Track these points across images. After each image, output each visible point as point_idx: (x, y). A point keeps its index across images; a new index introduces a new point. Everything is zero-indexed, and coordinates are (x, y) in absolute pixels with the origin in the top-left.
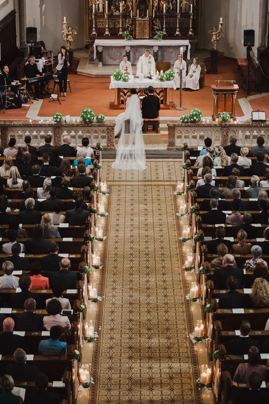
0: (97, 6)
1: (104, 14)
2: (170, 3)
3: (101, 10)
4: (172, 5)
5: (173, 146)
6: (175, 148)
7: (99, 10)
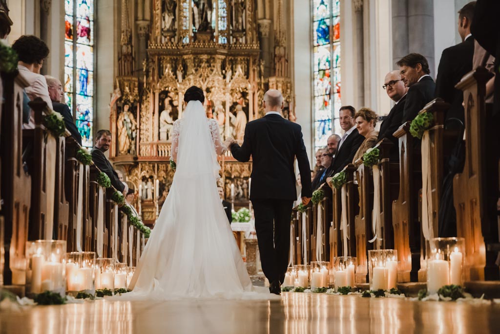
0: (144, 192)
1: (153, 203)
2: (240, 187)
3: (150, 197)
4: (243, 189)
5: (254, 275)
6: (256, 278)
7: (147, 197)
